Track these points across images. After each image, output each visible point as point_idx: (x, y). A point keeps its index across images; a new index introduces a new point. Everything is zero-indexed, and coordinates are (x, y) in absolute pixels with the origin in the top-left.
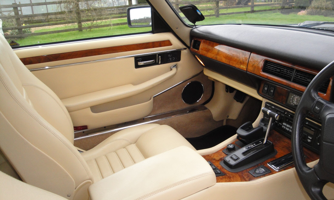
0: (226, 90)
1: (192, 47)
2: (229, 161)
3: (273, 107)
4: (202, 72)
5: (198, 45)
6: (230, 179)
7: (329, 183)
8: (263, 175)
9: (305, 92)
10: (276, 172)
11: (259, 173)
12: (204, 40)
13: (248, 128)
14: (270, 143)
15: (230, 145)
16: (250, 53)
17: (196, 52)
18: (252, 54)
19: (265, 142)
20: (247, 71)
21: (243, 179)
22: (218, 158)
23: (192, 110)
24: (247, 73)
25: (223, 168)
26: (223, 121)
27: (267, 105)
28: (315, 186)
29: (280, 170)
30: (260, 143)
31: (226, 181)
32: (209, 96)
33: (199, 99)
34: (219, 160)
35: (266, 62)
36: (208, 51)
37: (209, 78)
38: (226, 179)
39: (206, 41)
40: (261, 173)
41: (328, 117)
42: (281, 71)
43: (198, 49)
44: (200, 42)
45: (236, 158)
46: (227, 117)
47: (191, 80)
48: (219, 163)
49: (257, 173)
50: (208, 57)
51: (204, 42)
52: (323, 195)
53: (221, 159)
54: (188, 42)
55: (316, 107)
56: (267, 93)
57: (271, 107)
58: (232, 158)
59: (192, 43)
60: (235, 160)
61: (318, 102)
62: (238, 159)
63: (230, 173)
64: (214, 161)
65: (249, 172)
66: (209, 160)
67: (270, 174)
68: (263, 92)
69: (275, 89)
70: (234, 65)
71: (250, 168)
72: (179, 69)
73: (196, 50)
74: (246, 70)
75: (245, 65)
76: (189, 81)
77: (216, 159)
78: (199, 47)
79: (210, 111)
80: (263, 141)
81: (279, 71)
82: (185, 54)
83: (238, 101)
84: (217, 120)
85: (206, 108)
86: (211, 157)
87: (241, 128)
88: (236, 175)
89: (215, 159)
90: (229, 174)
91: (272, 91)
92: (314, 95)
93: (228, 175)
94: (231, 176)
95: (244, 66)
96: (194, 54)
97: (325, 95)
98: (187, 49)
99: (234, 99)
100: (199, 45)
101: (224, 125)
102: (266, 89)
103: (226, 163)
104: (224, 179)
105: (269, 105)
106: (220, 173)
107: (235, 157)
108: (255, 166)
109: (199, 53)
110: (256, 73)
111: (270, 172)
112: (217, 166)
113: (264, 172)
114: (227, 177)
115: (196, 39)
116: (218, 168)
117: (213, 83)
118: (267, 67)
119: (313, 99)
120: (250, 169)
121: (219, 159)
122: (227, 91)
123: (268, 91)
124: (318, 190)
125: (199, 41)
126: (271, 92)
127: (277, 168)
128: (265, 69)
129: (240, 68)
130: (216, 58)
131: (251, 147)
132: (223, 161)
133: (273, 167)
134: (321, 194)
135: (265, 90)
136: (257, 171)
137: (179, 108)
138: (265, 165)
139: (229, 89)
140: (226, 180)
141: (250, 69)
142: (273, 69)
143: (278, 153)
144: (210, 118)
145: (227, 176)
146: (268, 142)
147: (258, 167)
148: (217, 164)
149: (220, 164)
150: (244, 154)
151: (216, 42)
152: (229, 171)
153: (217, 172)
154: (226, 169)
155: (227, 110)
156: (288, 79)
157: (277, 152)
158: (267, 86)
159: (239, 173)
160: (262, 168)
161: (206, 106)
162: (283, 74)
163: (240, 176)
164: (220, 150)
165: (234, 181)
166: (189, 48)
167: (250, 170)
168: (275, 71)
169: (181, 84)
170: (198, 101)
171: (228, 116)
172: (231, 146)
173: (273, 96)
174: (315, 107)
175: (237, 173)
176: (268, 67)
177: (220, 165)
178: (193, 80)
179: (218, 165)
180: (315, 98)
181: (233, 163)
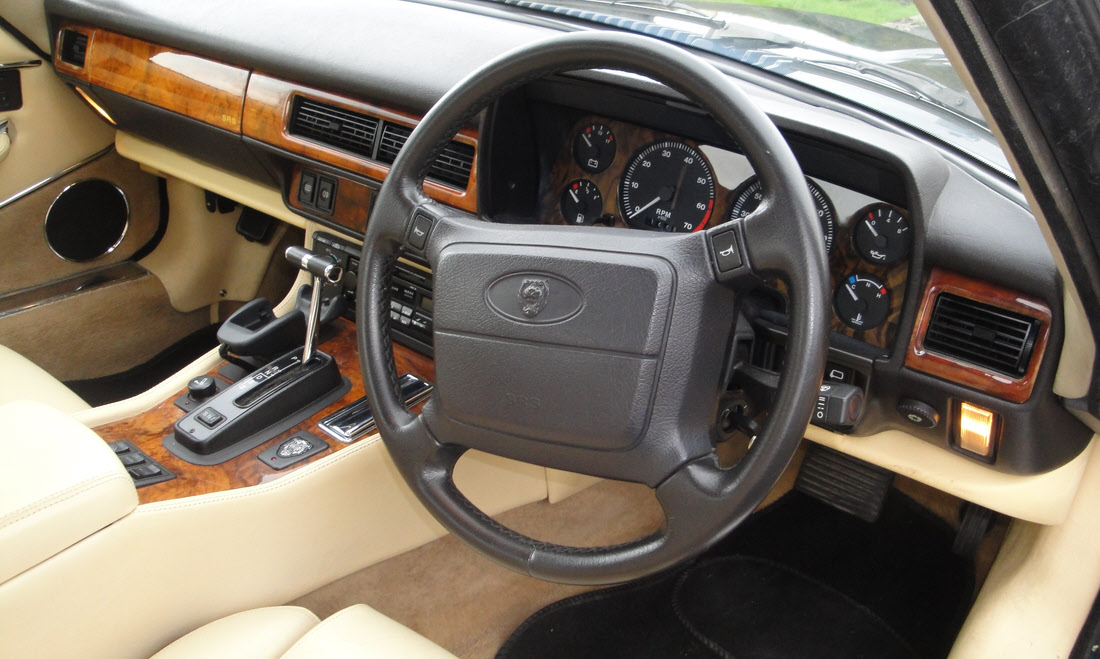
0: (207, 206)
1: (59, 57)
2: (192, 431)
3: (337, 246)
4: (113, 146)
5: (80, 47)
6: (191, 485)
7: (471, 451)
8: (302, 460)
9: (387, 180)
10: (342, 445)
11: (292, 456)
12: (99, 31)
13: (259, 320)
14: (325, 359)
15: (199, 381)
16: (246, 73)
17: (75, 75)
18: (255, 77)
19: (307, 356)
20: (242, 134)
21: (239, 481)
22: (156, 428)
23: (95, 281)
24: (242, 140)
25: (172, 455)
26: (207, 308)
27: (320, 239)
28: (433, 465)
29: (356, 437)
30: (295, 361)
31: (177, 496)
32: (151, 229)
33: (115, 242)
34: (160, 434)
35: (298, 101)
36: (114, 66)
37: (142, 168)
38: (181, 490)
39: (105, 34)
40: (298, 455)
41: (445, 254)
42: (342, 128)
43: (81, 63)
44: (87, 37)
45: (215, 419)
46: (222, 295)
47: (73, 176)
48: (159, 441)
49: (284, 457)
50: (116, 90)
51: (99, 39)
52: (454, 487)
53: (166, 431)
54: (43, 40)
55: (416, 230)
56: (312, 201)
57: (330, 246)
58: (200, 419)
59: (59, 40)
60: (211, 425)
61: (422, 214)
62: (221, 419)
63: (195, 468)
64: (143, 438)
65: (260, 457)
66: (125, 436)
67: (326, 452)
68: (299, 199)
69: (334, 185)
70: (202, 117)
71: (264, 443)
72: (21, 138)
73: (76, 68)
74: (238, 129)
75: (235, 113)
76: (65, 179)
77: (150, 429)
78: (84, 56)
79: (156, 278)
80: (300, 355)
81: (335, 127)
82: (34, 82)
83: (250, 239)
84: (186, 308)
85: (144, 272)
86: (131, 426)
87: (233, 321)
88: (216, 473)
89: (146, 433)
90: (191, 472)
91: (326, 195)
92: (409, 191)
93: (187, 476)
94: (199, 477)
95: (232, 117)
96: (70, 83)
97: (464, 194)
98: (44, 64)
99: (240, 233)
100: (83, 49)
101: (212, 323)
102: (308, 188)
103: (183, 439)
104: (173, 490)
105: (324, 241)
106: (159, 473)
107: (209, 417)
108: (278, 437)
109: (86, 75)
110: (271, 140)
111: (326, 446)
112: (153, 454)
113: (307, 450)
114: (183, 482)
115: (69, 28)
116: (154, 458)
117: (161, 184)
118: (301, 117)
119: (407, 205)
120: (262, 447)
121: (160, 430)
122: (211, 209)
123: (315, 195)
124: (441, 473)
125: (83, 36)
126: (324, 199)
127: (346, 434)
128: (296, 126)
129: (219, 125)
130: (144, 93)
131: (264, 378)
132: (173, 435)
133: (336, 432)
134: (448, 485)
135: (305, 192)
136: (285, 453)
137: (43, 279)
138: (310, 430)
139: (218, 203)
140: (179, 492)
141: (252, 125)
142: (319, 122)
143: (353, 389)
144: (160, 304)
145: (185, 479)
146: (320, 356)
147: (288, 435)
148: (152, 446)
149: (162, 446)
150: (241, 401)
151: (139, 38)
152: (195, 461)
153: (149, 470)
154: (184, 458)
155: (217, 271)
156: (365, 152)
157: (350, 386)
158: (312, 179)
159: (225, 465)
160: (302, 439)
161: (144, 263)
162: (348, 136)
163: (228, 473)
164: (168, 401)
165: (206, 492)
166: (48, 58)
167: (262, 451)
168: (325, 129)
169: (39, 192)
170: (111, 250)
171: (225, 292)
172: (203, 384)
173: (331, 211)
174: (412, 229)
175: (220, 465)
176: (305, 117)
177: (163, 450)
178: (85, 174)
179: (155, 451)
180: (414, 203)
181: (202, 434)
